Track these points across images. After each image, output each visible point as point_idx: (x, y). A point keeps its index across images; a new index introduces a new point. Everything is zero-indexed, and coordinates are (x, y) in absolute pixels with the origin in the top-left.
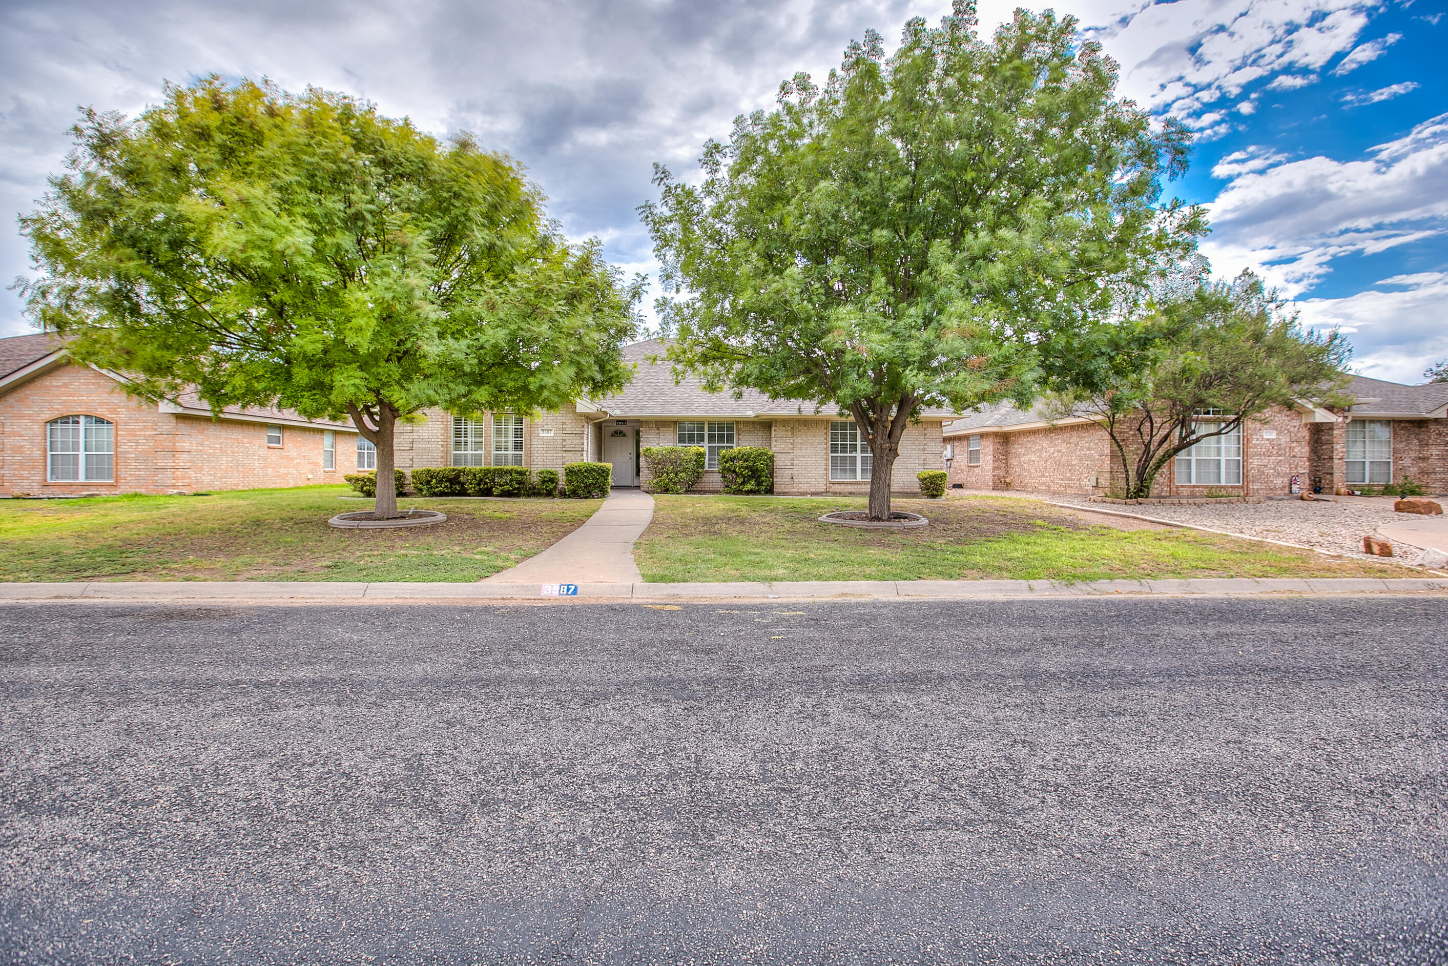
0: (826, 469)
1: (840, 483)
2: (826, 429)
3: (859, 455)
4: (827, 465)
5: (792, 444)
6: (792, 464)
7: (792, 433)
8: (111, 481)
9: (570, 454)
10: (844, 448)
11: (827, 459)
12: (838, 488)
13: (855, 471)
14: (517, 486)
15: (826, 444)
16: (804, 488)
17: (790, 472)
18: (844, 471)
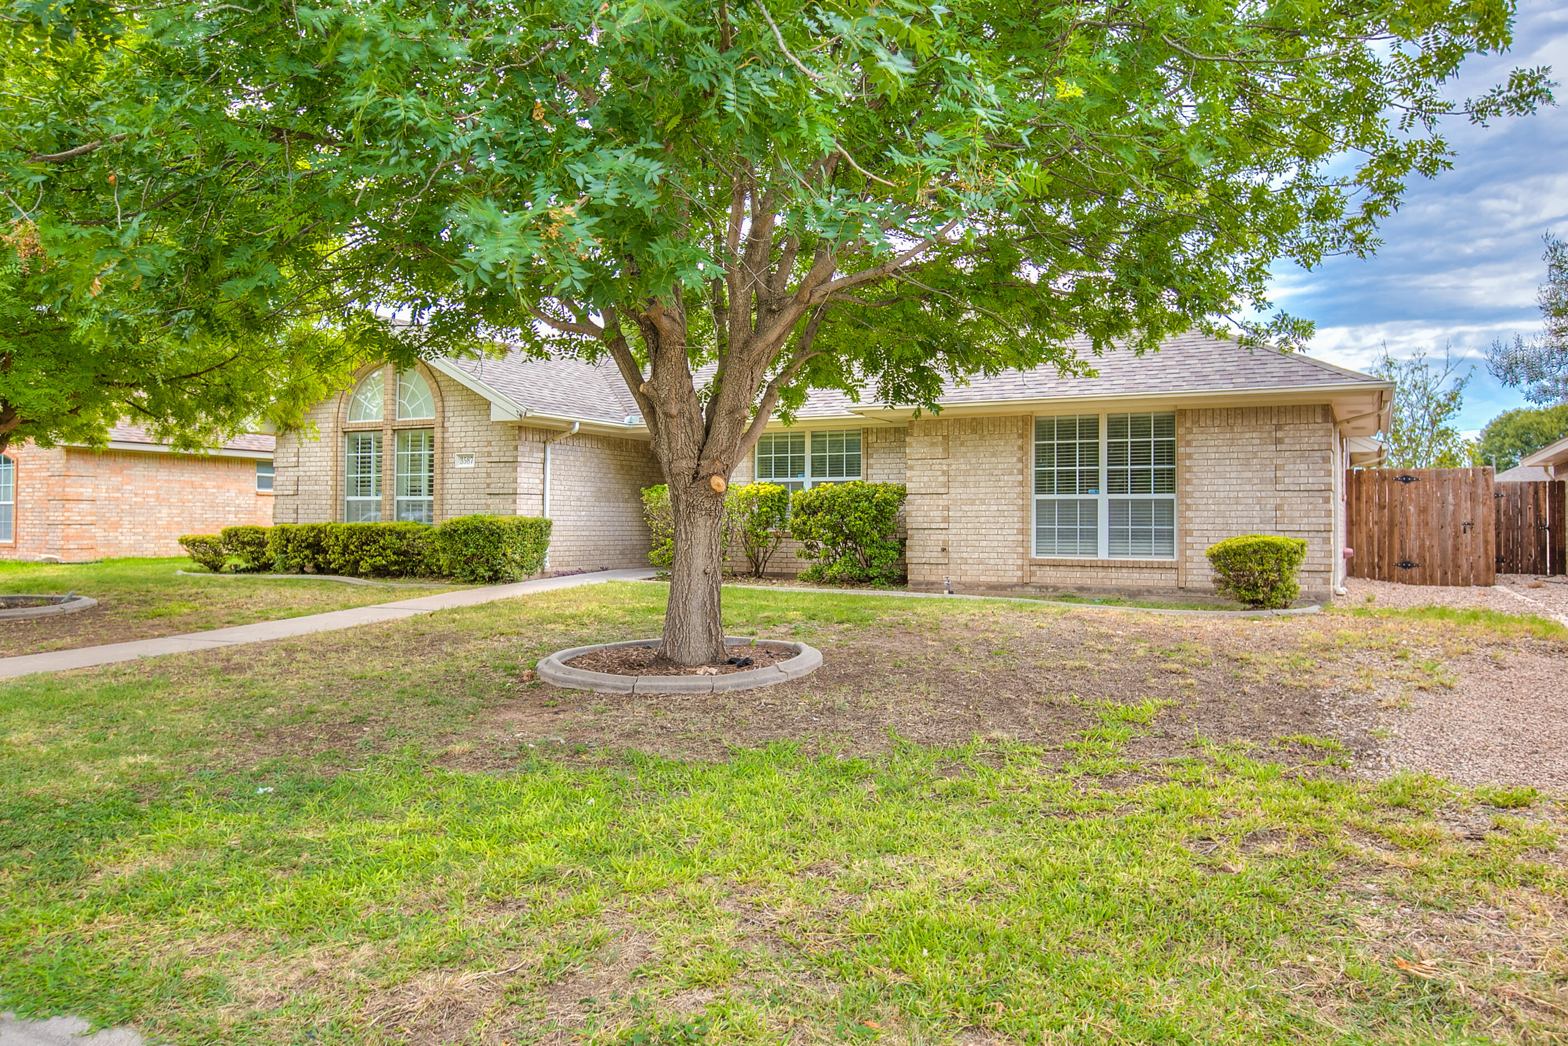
0: (1023, 532)
1: (1056, 565)
2: (1021, 436)
3: (1103, 497)
4: (1024, 520)
5: (945, 473)
6: (946, 520)
7: (946, 450)
8: (11, 541)
9: (496, 500)
10: (1067, 483)
11: (1024, 508)
12: (1050, 576)
13: (1093, 535)
14: (394, 558)
15: (1021, 472)
16: (972, 574)
17: (938, 537)
18: (1067, 535)
